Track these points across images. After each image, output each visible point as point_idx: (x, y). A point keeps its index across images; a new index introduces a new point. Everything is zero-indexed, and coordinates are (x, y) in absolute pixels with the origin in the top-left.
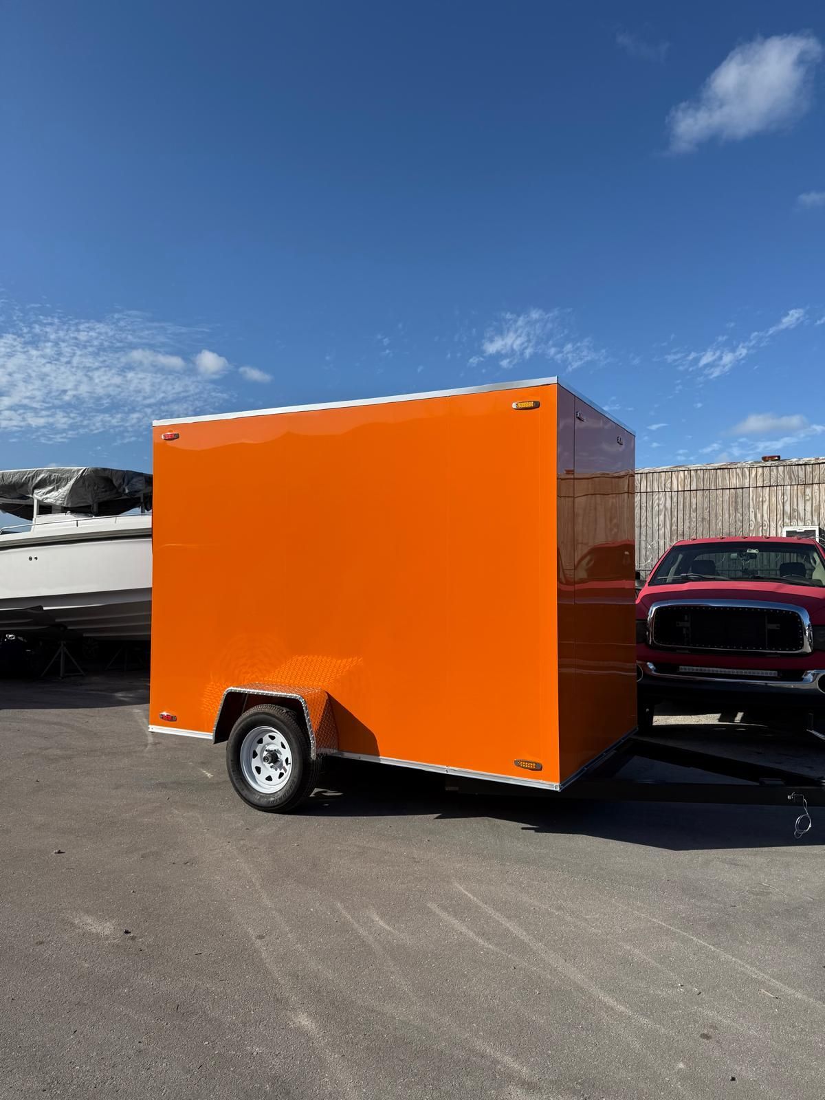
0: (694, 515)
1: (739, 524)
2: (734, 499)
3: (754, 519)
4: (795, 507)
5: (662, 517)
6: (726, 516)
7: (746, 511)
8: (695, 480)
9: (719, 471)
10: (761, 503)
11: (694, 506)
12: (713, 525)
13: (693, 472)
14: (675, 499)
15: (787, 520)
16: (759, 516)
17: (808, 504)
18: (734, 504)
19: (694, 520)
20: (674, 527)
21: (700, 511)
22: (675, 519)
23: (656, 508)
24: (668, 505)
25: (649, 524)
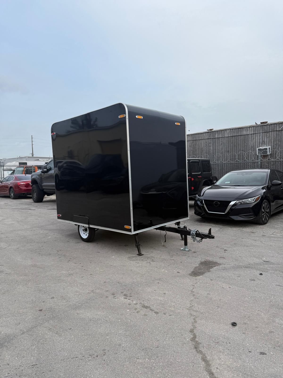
0: (232, 145)
1: (246, 147)
2: (244, 138)
3: (250, 145)
4: (264, 140)
5: (222, 146)
6: (242, 144)
7: (248, 143)
8: (232, 133)
9: (239, 129)
10: (253, 140)
11: (232, 141)
12: (238, 148)
13: (231, 130)
14: (226, 139)
15: (261, 145)
16: (252, 144)
17: (268, 139)
18: (244, 140)
19: (232, 146)
20: (226, 149)
21: (234, 143)
22: (226, 146)
23: (220, 143)
24: (224, 142)
25: (218, 148)
